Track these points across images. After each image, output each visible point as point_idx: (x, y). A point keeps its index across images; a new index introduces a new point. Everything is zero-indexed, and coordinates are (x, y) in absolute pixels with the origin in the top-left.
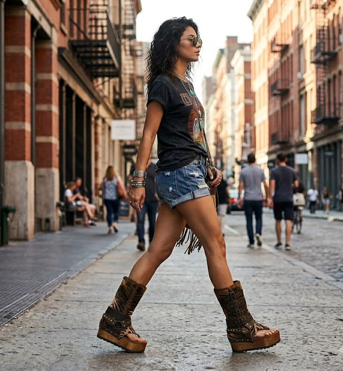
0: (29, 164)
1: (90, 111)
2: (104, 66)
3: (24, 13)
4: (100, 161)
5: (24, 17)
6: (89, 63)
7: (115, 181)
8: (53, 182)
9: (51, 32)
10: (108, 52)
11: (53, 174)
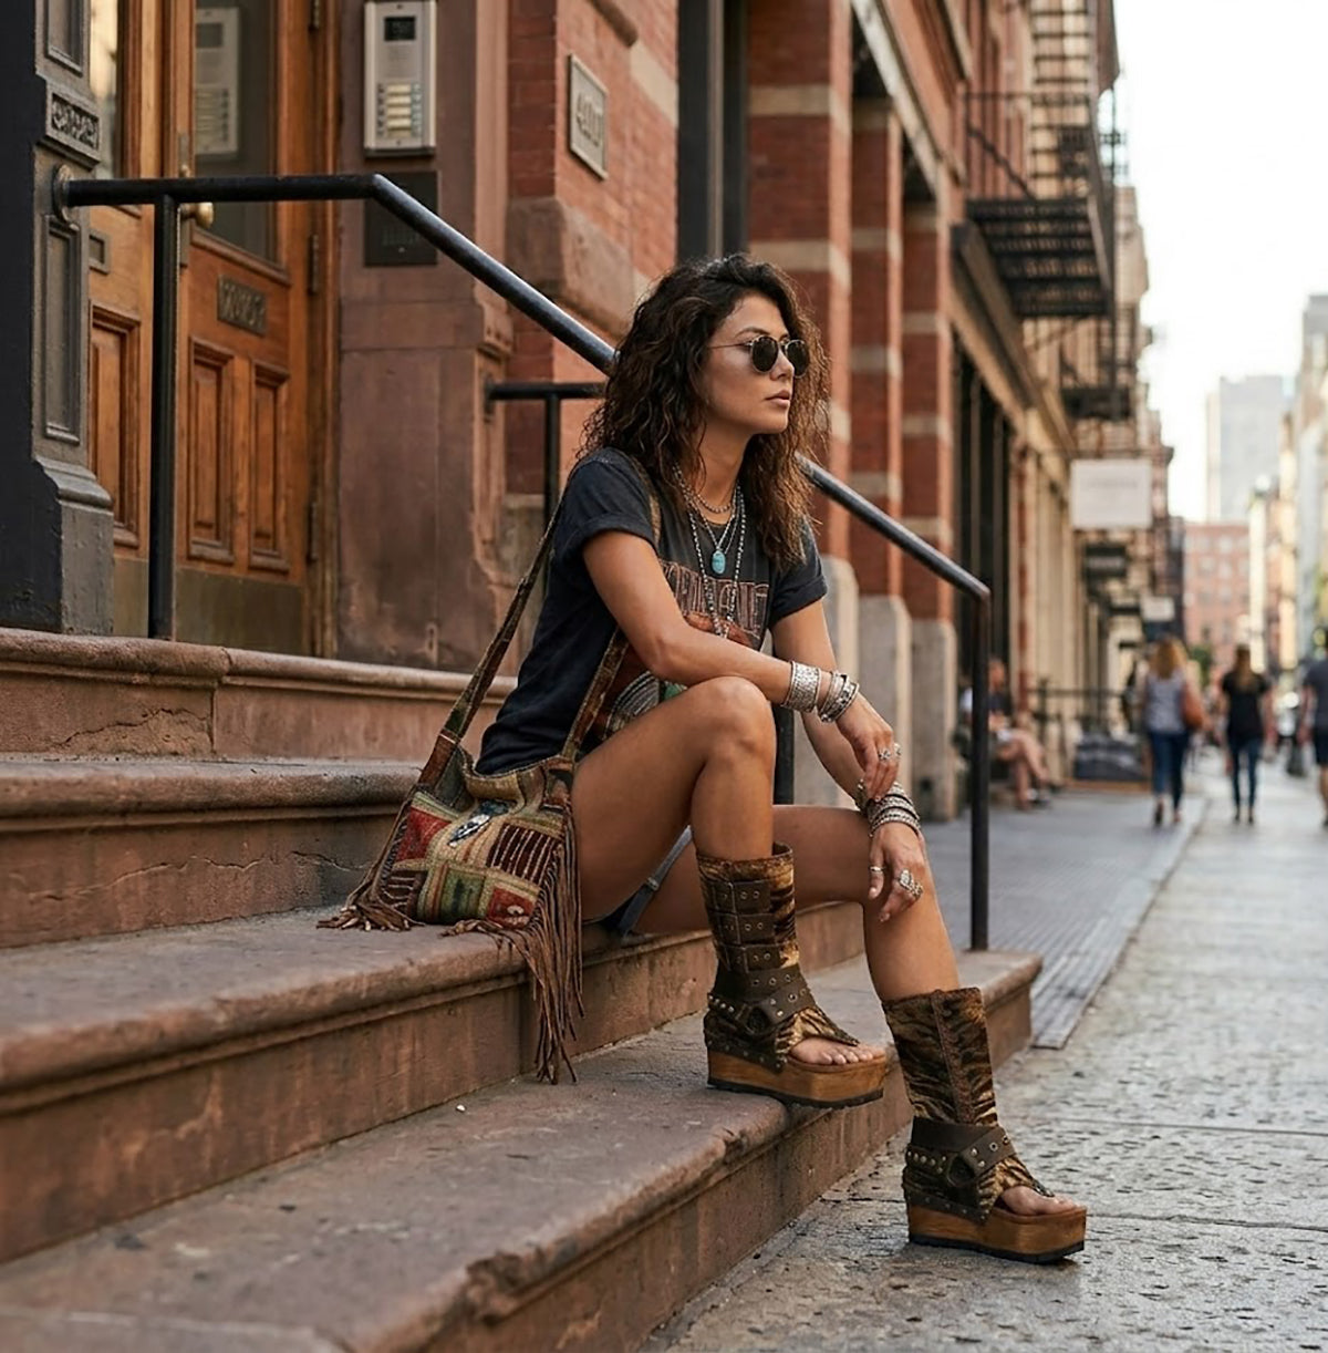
0: (898, 604)
1: (1008, 429)
2: (1063, 280)
3: (886, 122)
4: (1031, 600)
5: (885, 135)
6: (1014, 272)
7: (1176, 681)
8: (941, 667)
9: (936, 173)
10: (1088, 236)
11: (941, 639)
